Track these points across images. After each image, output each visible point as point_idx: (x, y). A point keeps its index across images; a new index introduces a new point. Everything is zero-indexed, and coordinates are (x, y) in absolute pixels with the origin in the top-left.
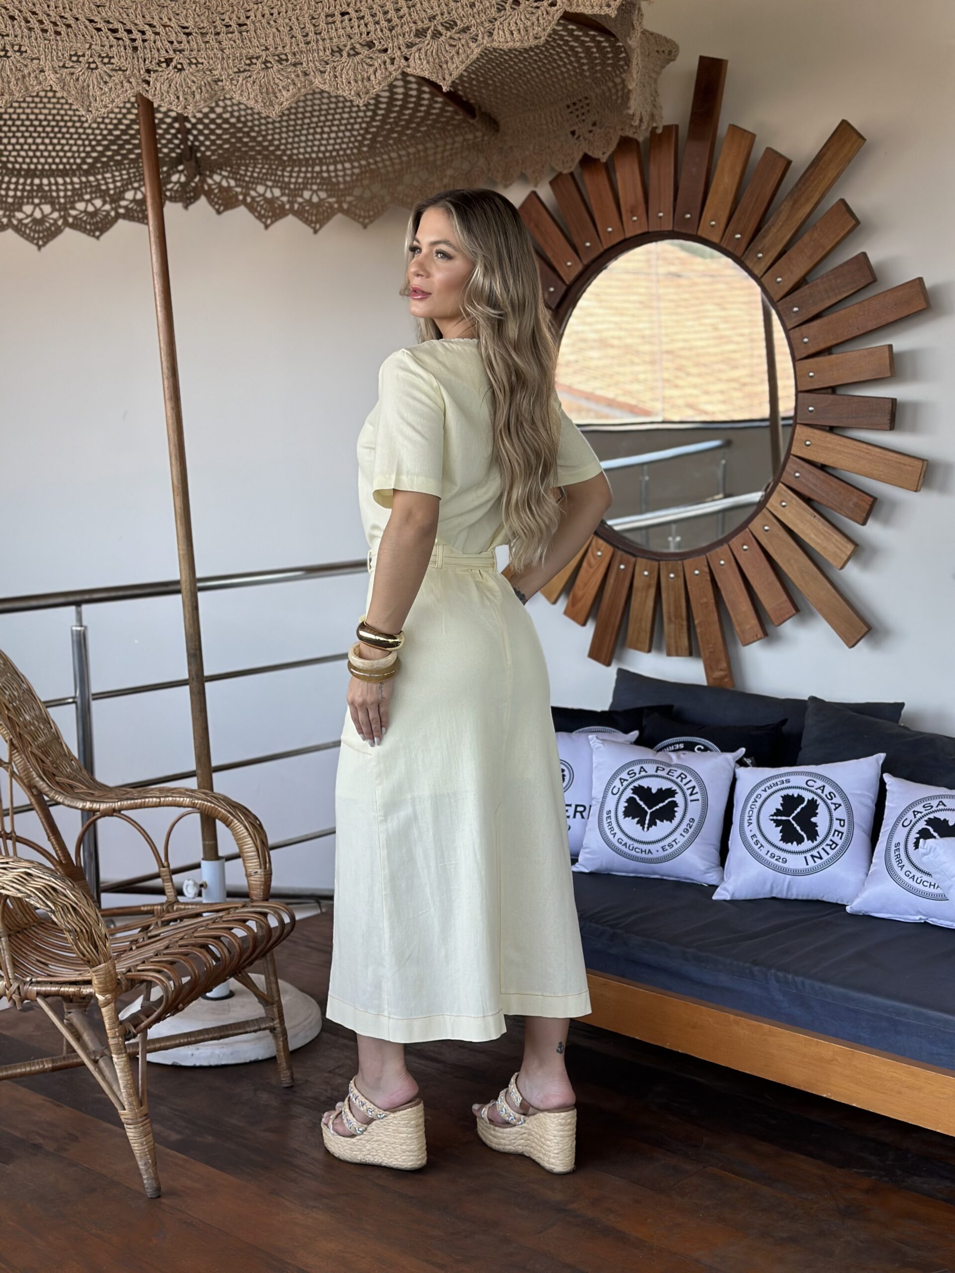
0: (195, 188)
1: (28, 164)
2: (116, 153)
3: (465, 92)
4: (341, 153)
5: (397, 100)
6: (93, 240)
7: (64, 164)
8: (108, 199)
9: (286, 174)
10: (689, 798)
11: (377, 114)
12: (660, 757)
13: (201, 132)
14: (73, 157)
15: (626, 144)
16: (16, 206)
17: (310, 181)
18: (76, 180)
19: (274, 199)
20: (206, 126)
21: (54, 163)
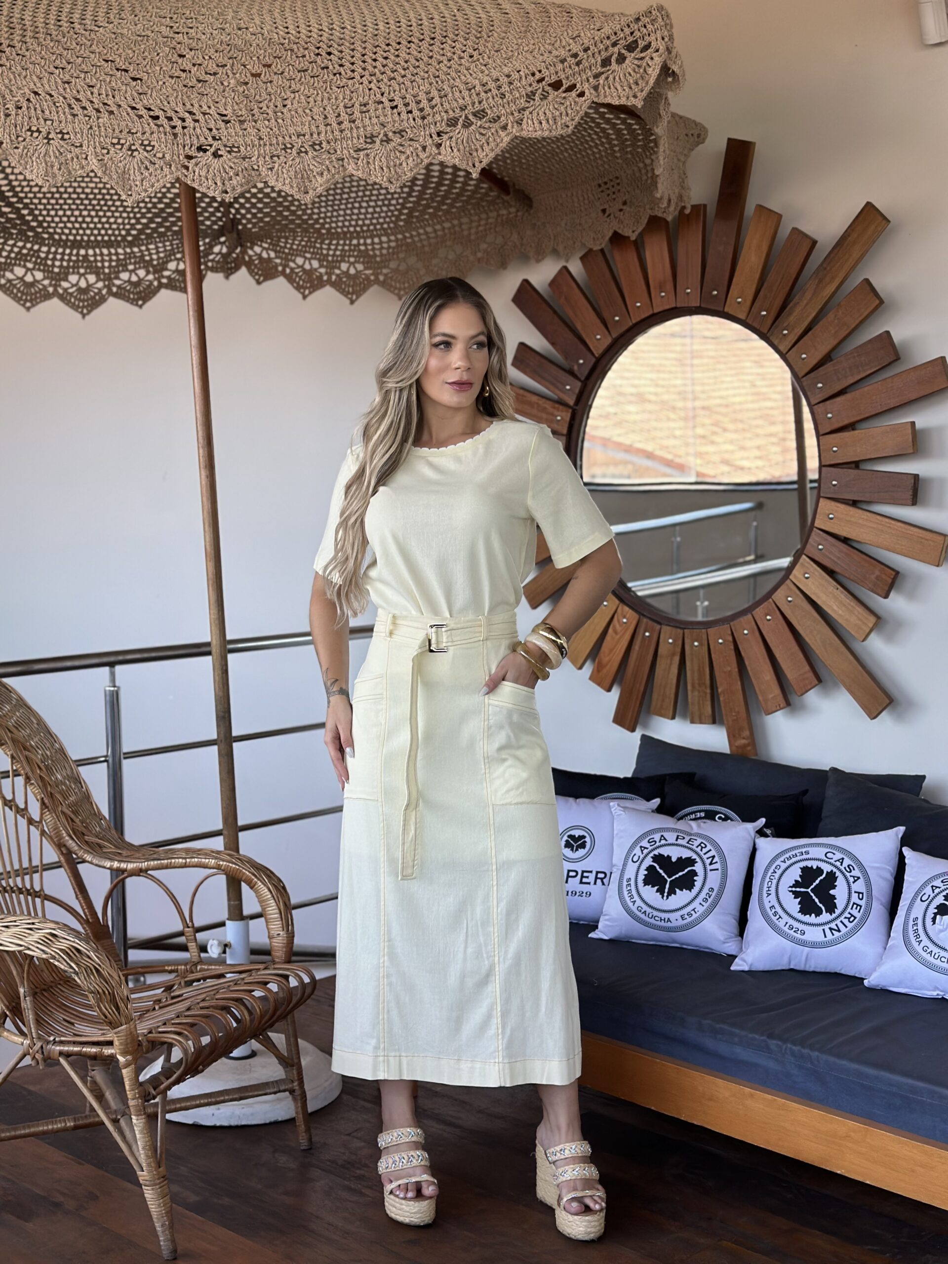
0: (236, 259)
1: (75, 235)
2: (160, 225)
3: (499, 169)
4: (378, 227)
5: (433, 177)
6: (136, 308)
7: (109, 236)
8: (151, 269)
9: (325, 246)
10: (709, 868)
11: (414, 191)
12: (681, 825)
13: (242, 206)
14: (118, 229)
15: (655, 223)
16: (62, 276)
17: (347, 254)
18: (120, 251)
19: (312, 270)
20: (248, 200)
21: (99, 234)
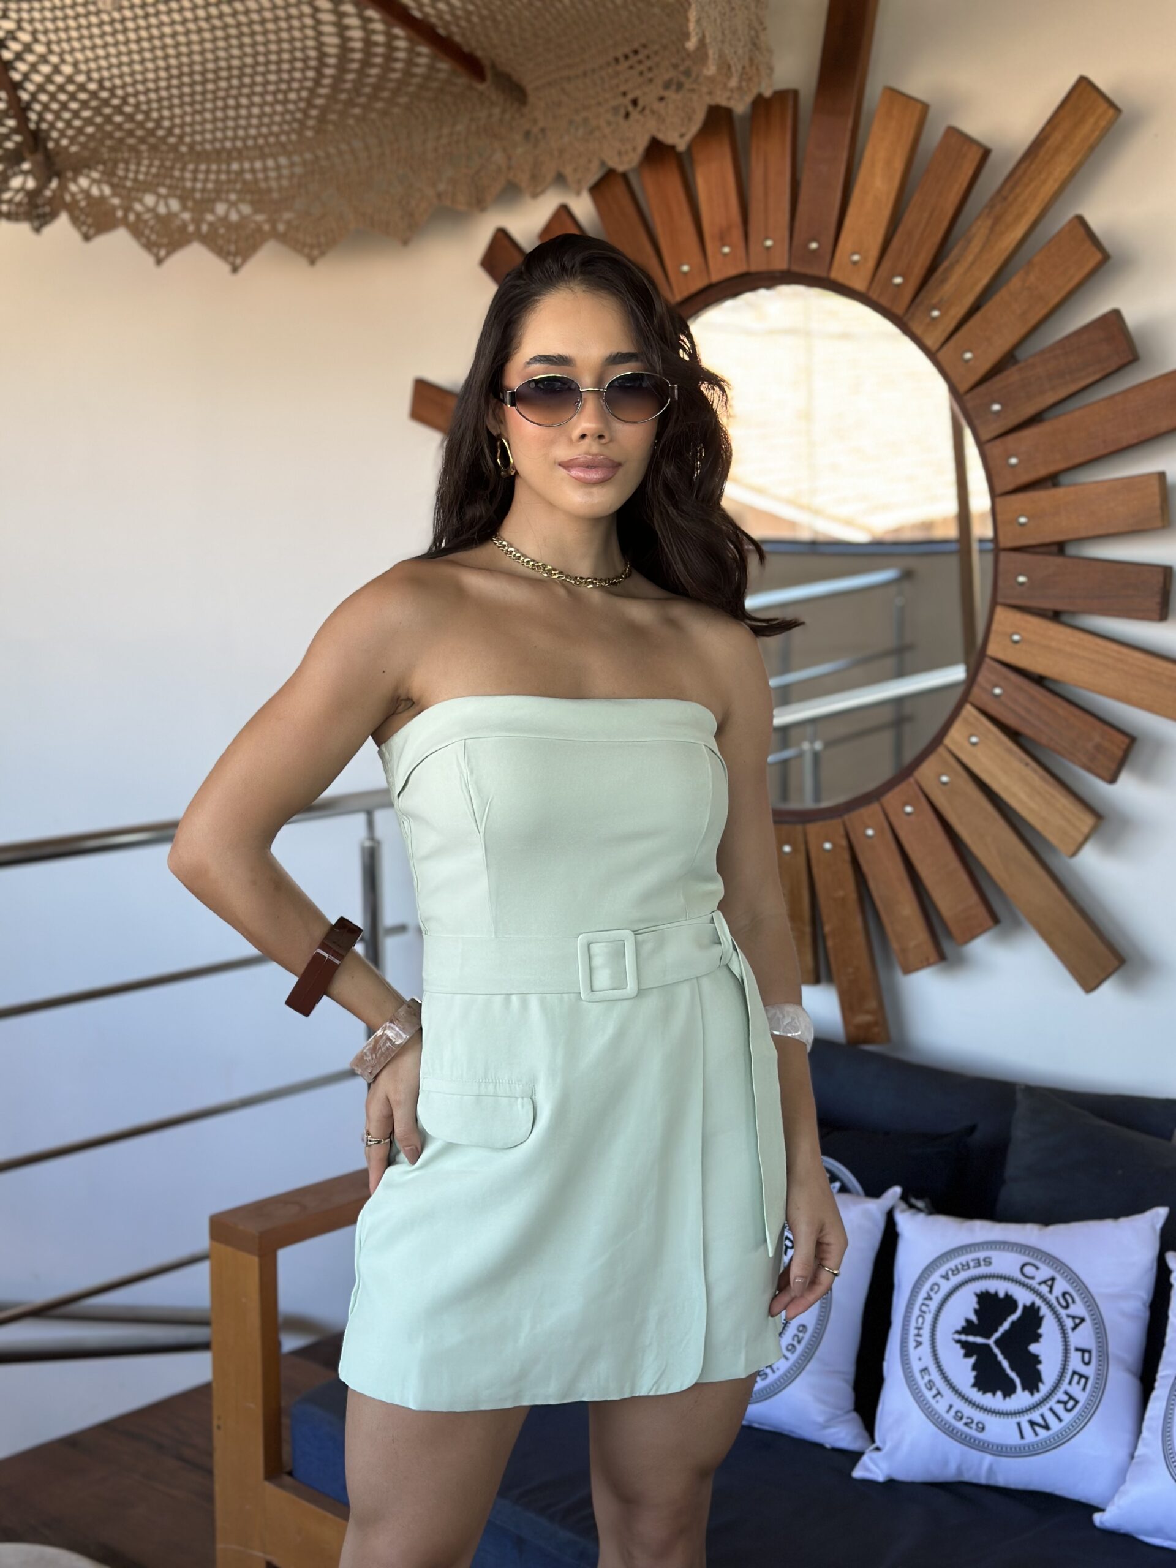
0: (50, 201)
3: (463, 35)
4: (272, 140)
9: (188, 175)
11: (323, 76)
13: (46, 107)
15: (717, 119)
17: (225, 187)
19: (171, 216)
20: (53, 97)
